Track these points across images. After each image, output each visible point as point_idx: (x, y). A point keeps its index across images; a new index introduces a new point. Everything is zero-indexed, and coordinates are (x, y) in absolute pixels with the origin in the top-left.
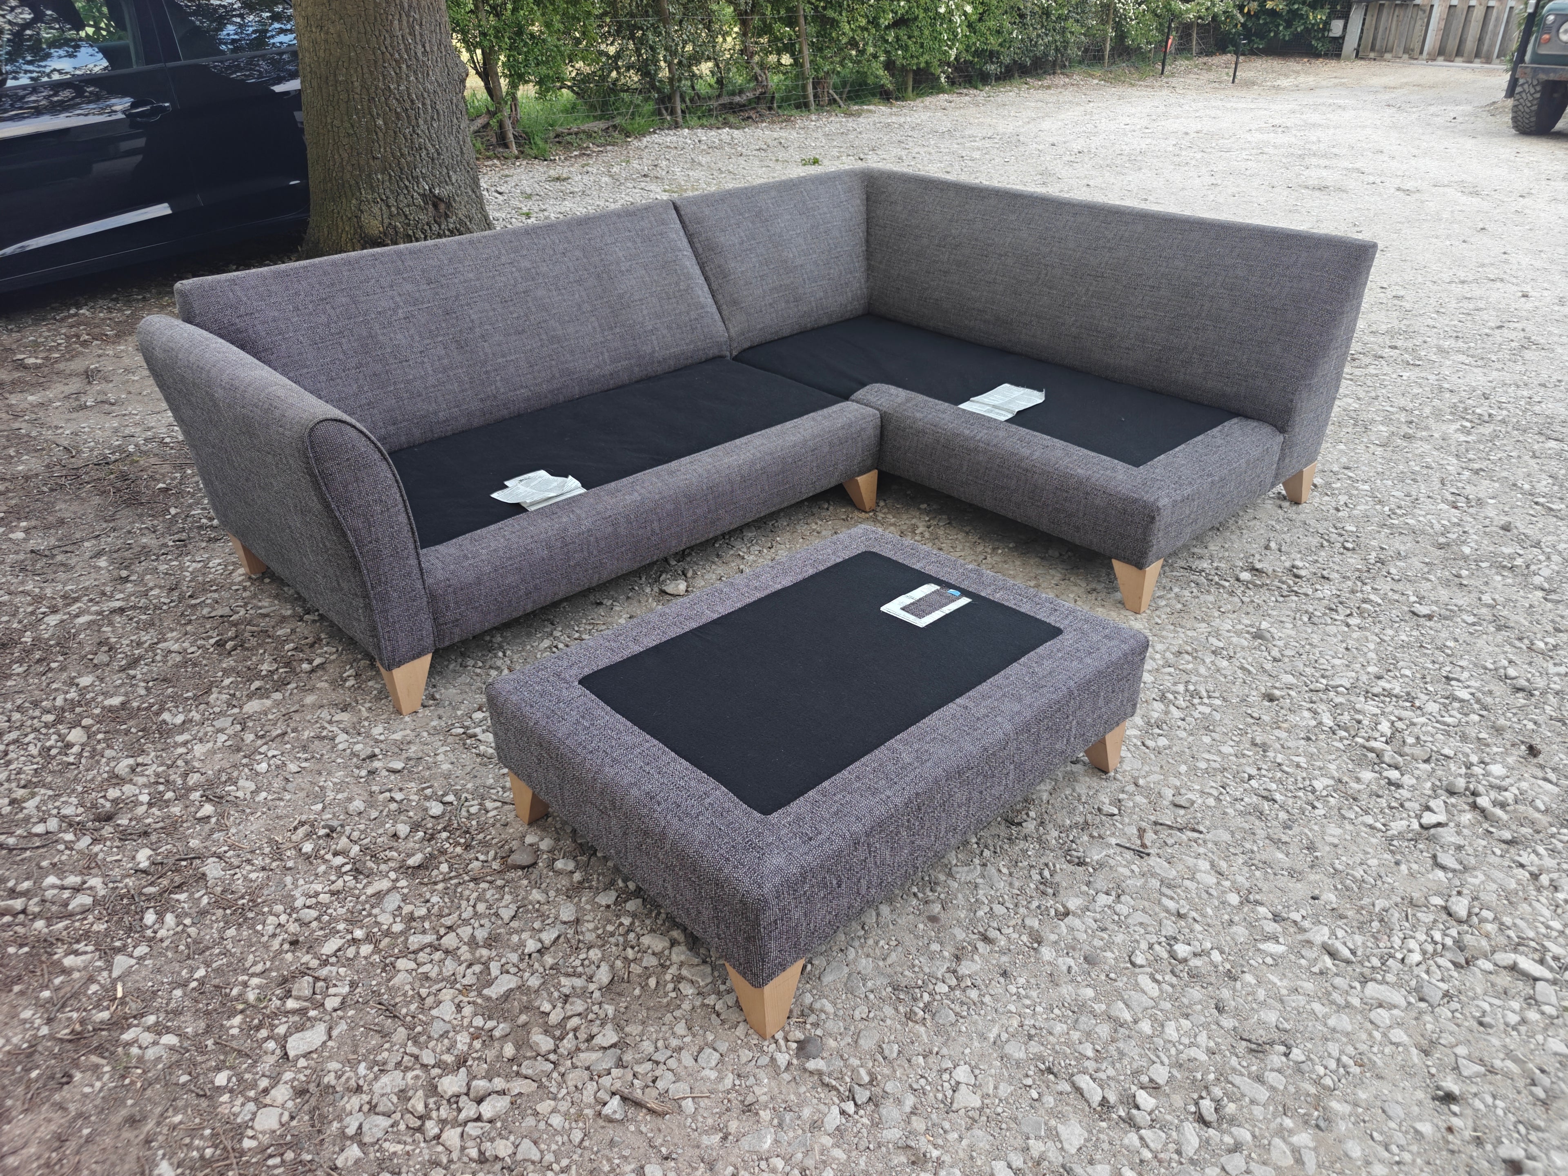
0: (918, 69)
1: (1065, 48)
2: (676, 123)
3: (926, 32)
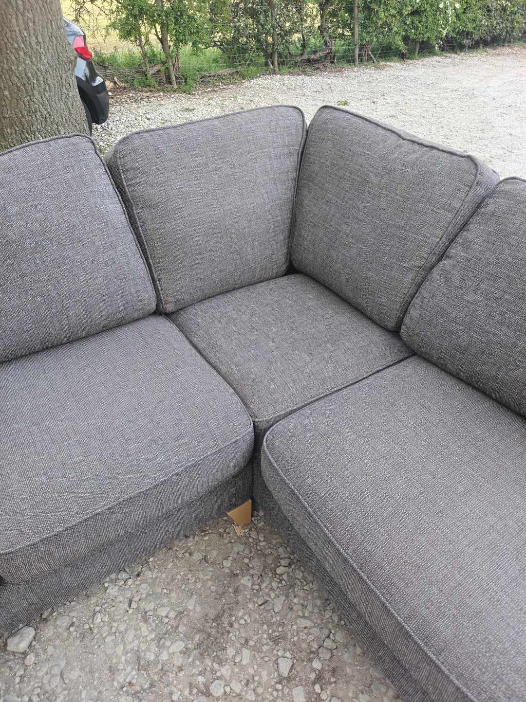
0: (423, 41)
1: (512, 31)
2: (274, 71)
3: (430, 19)
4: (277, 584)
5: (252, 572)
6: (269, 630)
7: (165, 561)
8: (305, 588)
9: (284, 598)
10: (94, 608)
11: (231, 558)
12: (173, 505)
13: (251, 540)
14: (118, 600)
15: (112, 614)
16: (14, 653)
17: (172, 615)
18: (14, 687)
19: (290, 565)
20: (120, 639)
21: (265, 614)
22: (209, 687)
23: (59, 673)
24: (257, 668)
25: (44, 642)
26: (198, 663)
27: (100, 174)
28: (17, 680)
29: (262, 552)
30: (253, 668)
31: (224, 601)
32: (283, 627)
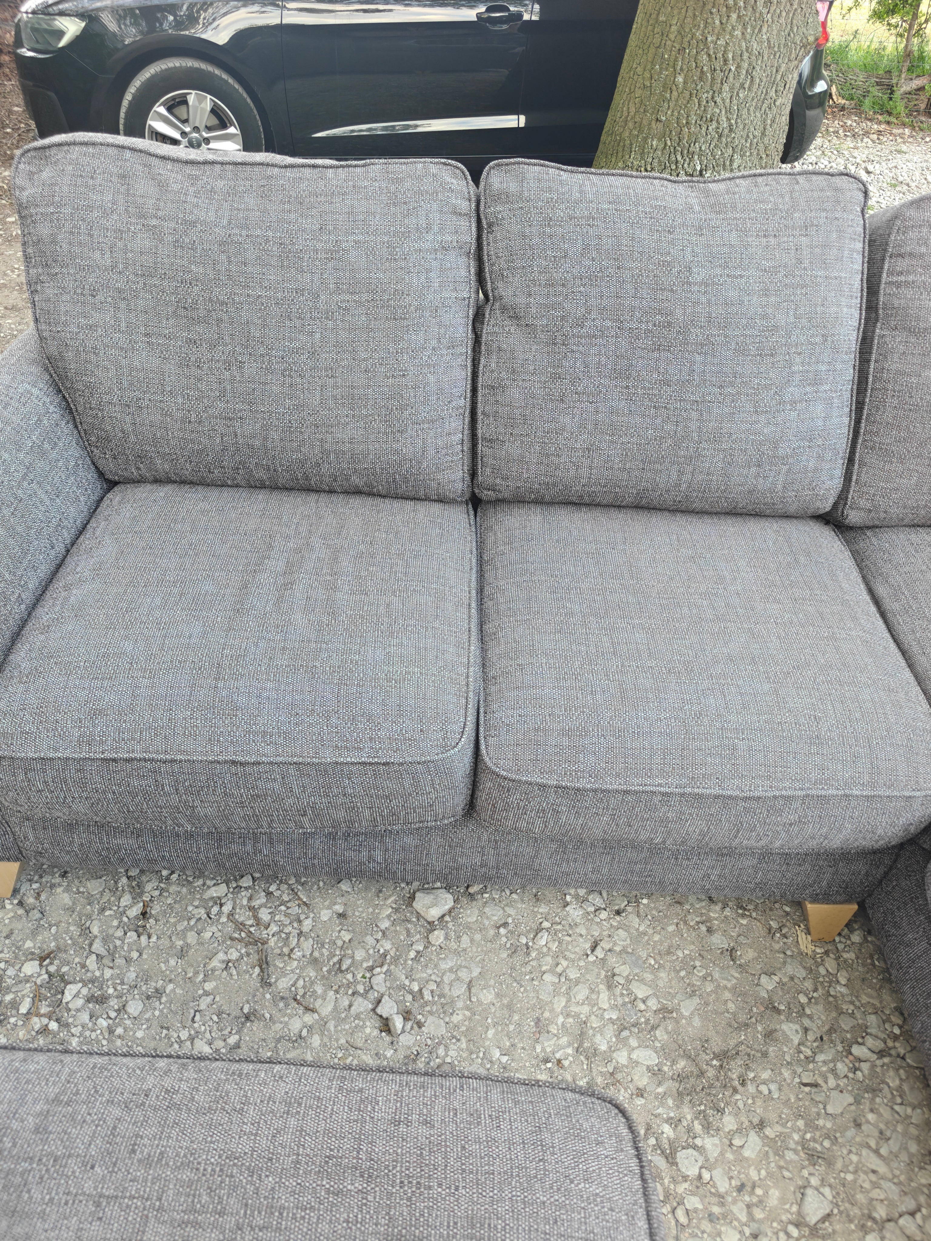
4: (846, 1069)
5: (807, 1022)
6: (806, 1133)
7: (666, 916)
8: (897, 1108)
9: (851, 1100)
10: (541, 920)
11: (776, 978)
12: (752, 843)
13: (822, 971)
14: (578, 930)
15: (564, 946)
16: (419, 916)
17: (653, 1004)
18: (406, 961)
19: (881, 1054)
20: (564, 988)
21: (807, 1103)
22: (676, 1151)
23: (468, 980)
24: (766, 1177)
25: (460, 925)
26: (670, 1102)
27: (852, 250)
28: (412, 954)
29: (836, 1001)
30: (759, 1171)
31: (743, 1037)
32: (833, 1144)
